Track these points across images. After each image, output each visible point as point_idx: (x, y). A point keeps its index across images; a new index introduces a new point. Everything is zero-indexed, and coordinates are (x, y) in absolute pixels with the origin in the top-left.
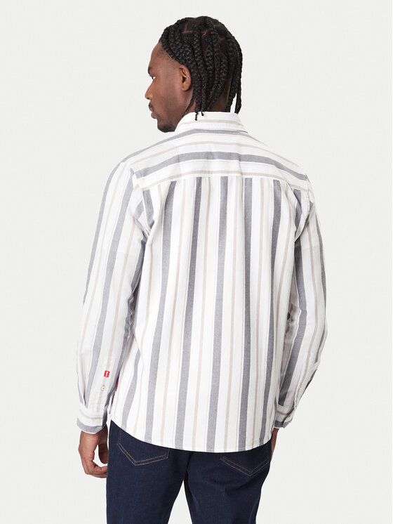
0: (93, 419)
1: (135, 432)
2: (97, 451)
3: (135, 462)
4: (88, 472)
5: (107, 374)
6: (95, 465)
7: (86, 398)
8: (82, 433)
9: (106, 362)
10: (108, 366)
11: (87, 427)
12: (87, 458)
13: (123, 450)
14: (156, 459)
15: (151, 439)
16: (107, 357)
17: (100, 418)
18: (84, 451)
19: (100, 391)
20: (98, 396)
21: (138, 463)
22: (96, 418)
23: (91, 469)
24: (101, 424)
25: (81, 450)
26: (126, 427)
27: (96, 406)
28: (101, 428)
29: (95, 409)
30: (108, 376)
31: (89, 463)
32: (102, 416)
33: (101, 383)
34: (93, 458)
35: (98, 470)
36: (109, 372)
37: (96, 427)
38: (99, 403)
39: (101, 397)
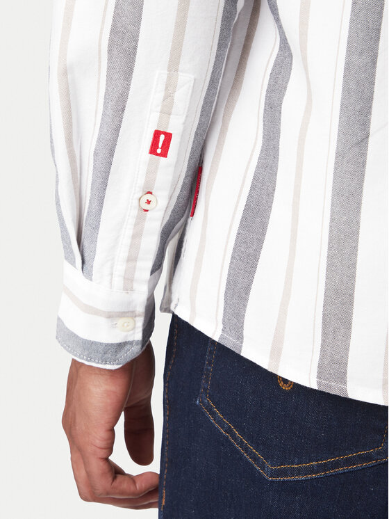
0: (110, 316)
1: (276, 353)
2: (120, 428)
3: (267, 469)
4: (90, 493)
5: (160, 144)
6: (116, 472)
7: (85, 242)
8: (76, 366)
9: (157, 97)
10: (166, 111)
11: (90, 346)
12: (89, 449)
13: (218, 420)
14: (348, 462)
15: (342, 377)
16: (164, 74)
17: (132, 314)
18: (81, 426)
19: (135, 212)
20: (128, 231)
21: (283, 473)
22: (122, 315)
23: (102, 483)
24: (138, 336)
25: (69, 423)
26: (240, 337)
27: (120, 268)
28: (135, 351)
29: (118, 282)
30: (164, 154)
31: (97, 467)
32: (141, 309)
33: (141, 182)
34: (110, 449)
35: (125, 485)
36: (168, 137)
37: (121, 346)
38: (132, 259)
39: (137, 235)
